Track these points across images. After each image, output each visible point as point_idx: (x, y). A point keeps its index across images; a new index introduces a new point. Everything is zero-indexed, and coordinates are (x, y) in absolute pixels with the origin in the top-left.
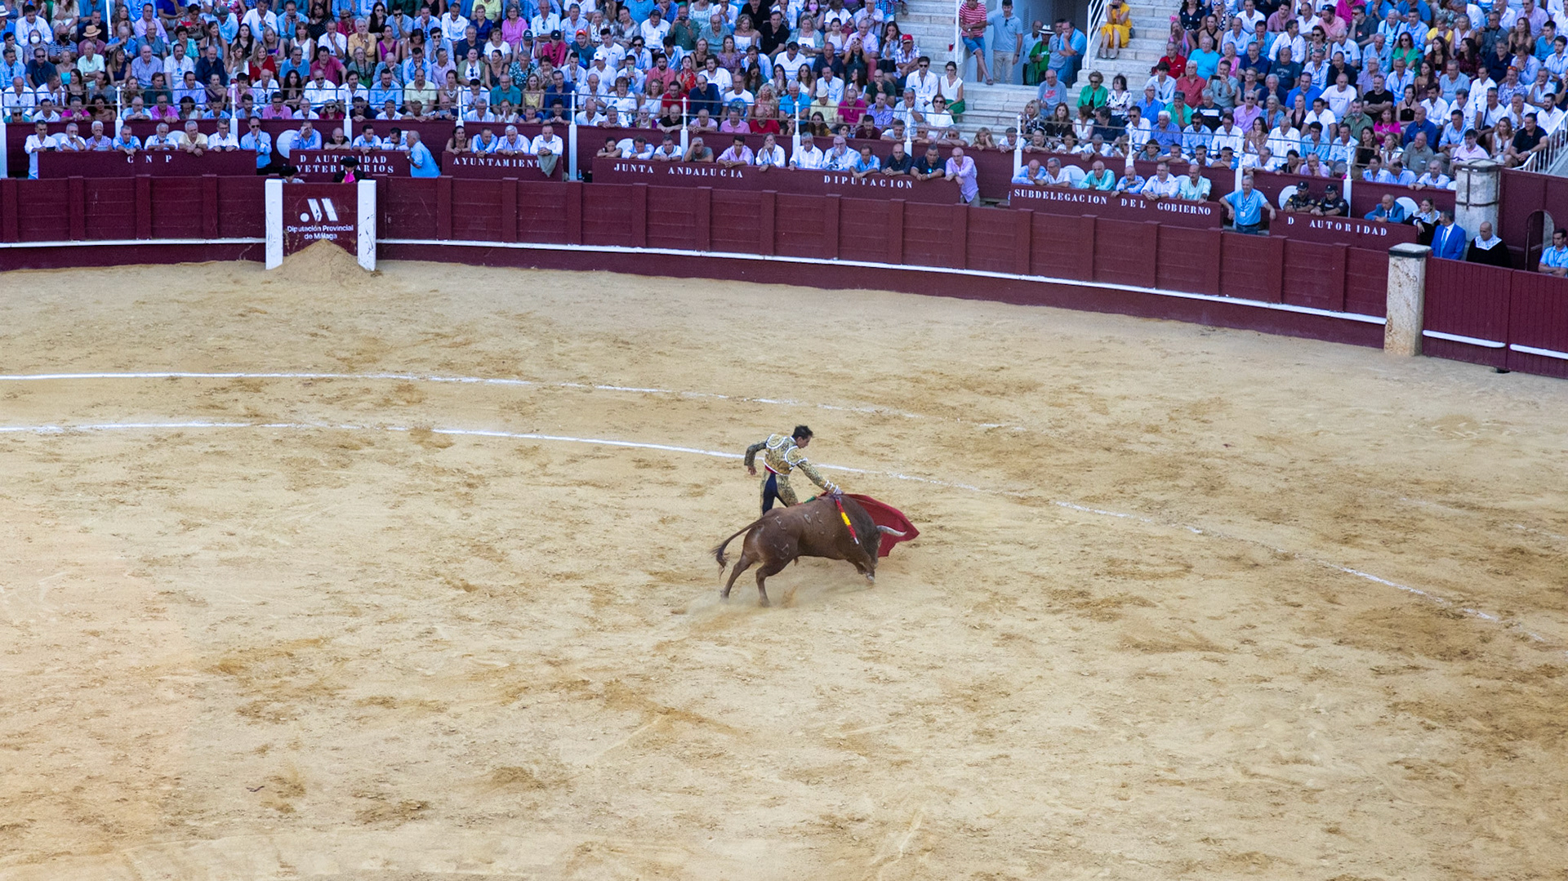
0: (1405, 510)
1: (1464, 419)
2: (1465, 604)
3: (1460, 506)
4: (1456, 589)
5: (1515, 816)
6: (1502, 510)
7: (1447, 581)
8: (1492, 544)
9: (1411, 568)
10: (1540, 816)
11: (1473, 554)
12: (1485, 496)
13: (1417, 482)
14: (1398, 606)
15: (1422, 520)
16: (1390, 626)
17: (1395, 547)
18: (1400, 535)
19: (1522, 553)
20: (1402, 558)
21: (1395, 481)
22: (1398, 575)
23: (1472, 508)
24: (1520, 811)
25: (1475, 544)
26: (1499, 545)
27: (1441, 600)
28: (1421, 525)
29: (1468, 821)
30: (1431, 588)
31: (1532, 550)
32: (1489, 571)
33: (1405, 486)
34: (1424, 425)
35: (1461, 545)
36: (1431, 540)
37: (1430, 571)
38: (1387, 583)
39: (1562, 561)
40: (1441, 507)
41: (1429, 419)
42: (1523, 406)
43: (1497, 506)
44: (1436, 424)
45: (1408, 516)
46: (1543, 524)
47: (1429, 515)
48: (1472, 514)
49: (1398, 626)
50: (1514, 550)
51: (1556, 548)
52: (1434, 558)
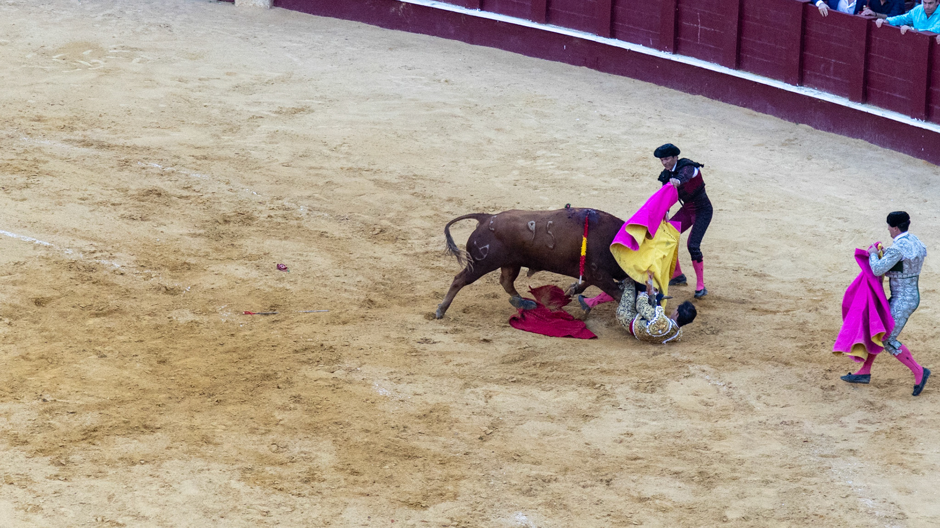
0: (26, 152)
1: (87, 45)
2: (98, 254)
3: (87, 144)
4: (87, 239)
5: (162, 490)
6: (135, 148)
7: (76, 230)
8: (125, 186)
9: (35, 217)
10: (189, 489)
11: (104, 199)
12: (115, 132)
13: (39, 119)
14: (22, 260)
15: (46, 162)
16: (14, 283)
17: (16, 193)
18: (21, 179)
19: (159, 195)
20: (25, 206)
21: (13, 118)
22: (23, 226)
23: (101, 146)
24: (166, 485)
25: (106, 186)
26: (132, 187)
27: (70, 251)
28: (43, 167)
29: (110, 498)
30: (56, 238)
31: (171, 192)
32: (123, 217)
33: (26, 124)
34: (44, 53)
35: (90, 188)
36: (57, 184)
37: (58, 218)
38: (9, 234)
39: (203, 203)
40: (66, 146)
41: (49, 48)
42: (152, 28)
43: (129, 143)
44: (57, 52)
45: (30, 158)
46: (182, 161)
47: (53, 156)
48: (104, 154)
49: (24, 283)
50: (150, 192)
51: (197, 188)
52: (60, 204)
